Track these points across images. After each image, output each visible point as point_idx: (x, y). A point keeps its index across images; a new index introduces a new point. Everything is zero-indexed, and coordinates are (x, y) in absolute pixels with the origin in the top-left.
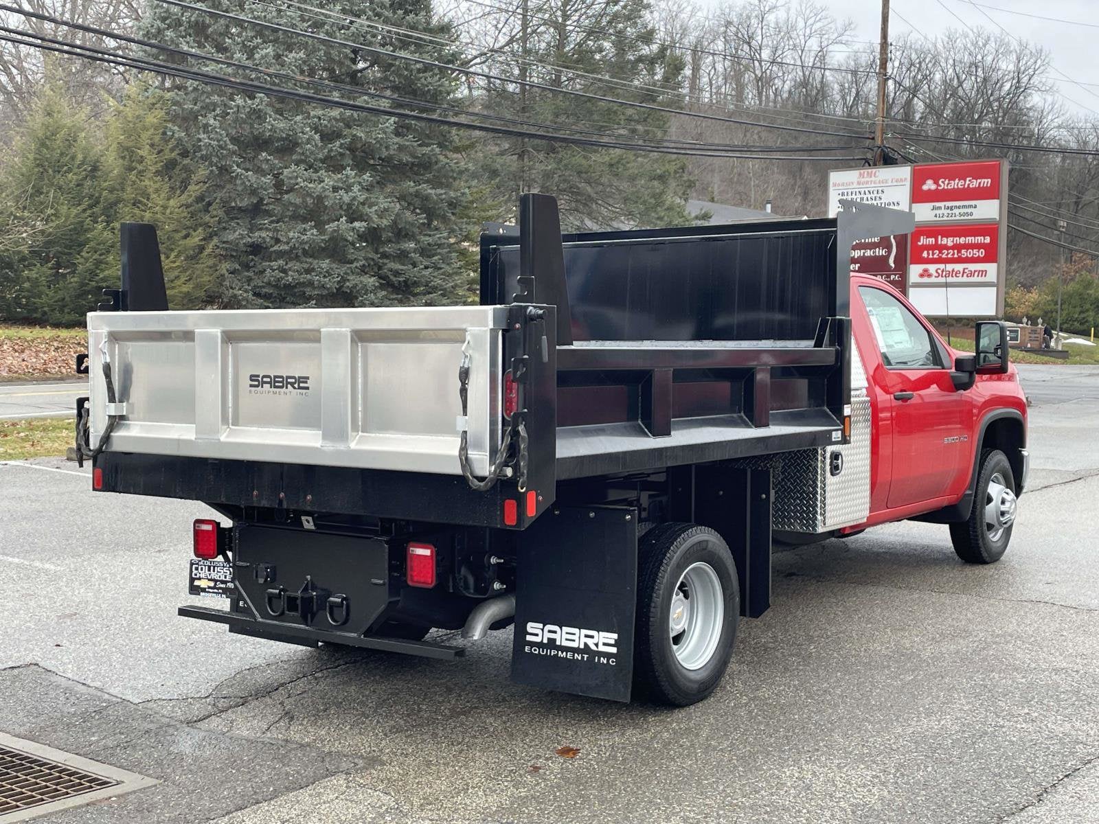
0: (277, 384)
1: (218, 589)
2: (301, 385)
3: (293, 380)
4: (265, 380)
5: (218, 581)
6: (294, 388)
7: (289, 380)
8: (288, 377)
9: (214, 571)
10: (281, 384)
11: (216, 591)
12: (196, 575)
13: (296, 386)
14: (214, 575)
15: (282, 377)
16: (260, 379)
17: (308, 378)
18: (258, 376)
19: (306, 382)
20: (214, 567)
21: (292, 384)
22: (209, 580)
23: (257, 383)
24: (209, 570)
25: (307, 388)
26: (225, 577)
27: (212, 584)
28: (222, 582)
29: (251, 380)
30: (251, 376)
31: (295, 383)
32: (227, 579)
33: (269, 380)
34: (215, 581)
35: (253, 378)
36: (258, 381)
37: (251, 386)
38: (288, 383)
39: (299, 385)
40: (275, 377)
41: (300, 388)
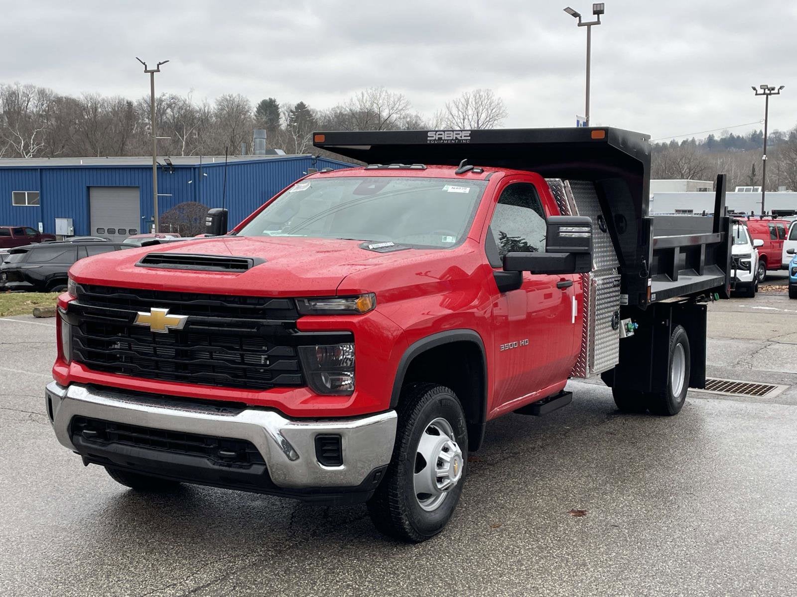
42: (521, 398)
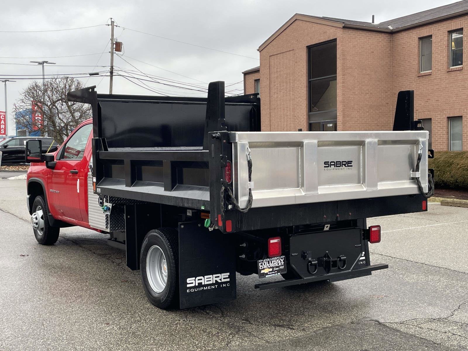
0: (337, 165)
1: (274, 271)
2: (349, 165)
3: (345, 163)
4: (332, 163)
5: (274, 267)
6: (346, 166)
7: (343, 163)
8: (343, 162)
9: (271, 263)
10: (340, 165)
11: (274, 272)
12: (261, 268)
13: (347, 165)
14: (272, 265)
15: (340, 162)
16: (329, 163)
17: (352, 161)
18: (329, 162)
19: (351, 163)
20: (271, 261)
21: (345, 165)
22: (269, 268)
23: (328, 165)
24: (269, 263)
25: (352, 166)
26: (278, 264)
27: (271, 270)
28: (277, 267)
29: (325, 164)
30: (325, 162)
31: (346, 164)
32: (280, 265)
33: (333, 163)
34: (273, 268)
35: (326, 163)
36: (328, 164)
37: (325, 167)
38: (343, 164)
39: (348, 165)
40: (337, 162)
41: (348, 166)
42: (69, 218)
